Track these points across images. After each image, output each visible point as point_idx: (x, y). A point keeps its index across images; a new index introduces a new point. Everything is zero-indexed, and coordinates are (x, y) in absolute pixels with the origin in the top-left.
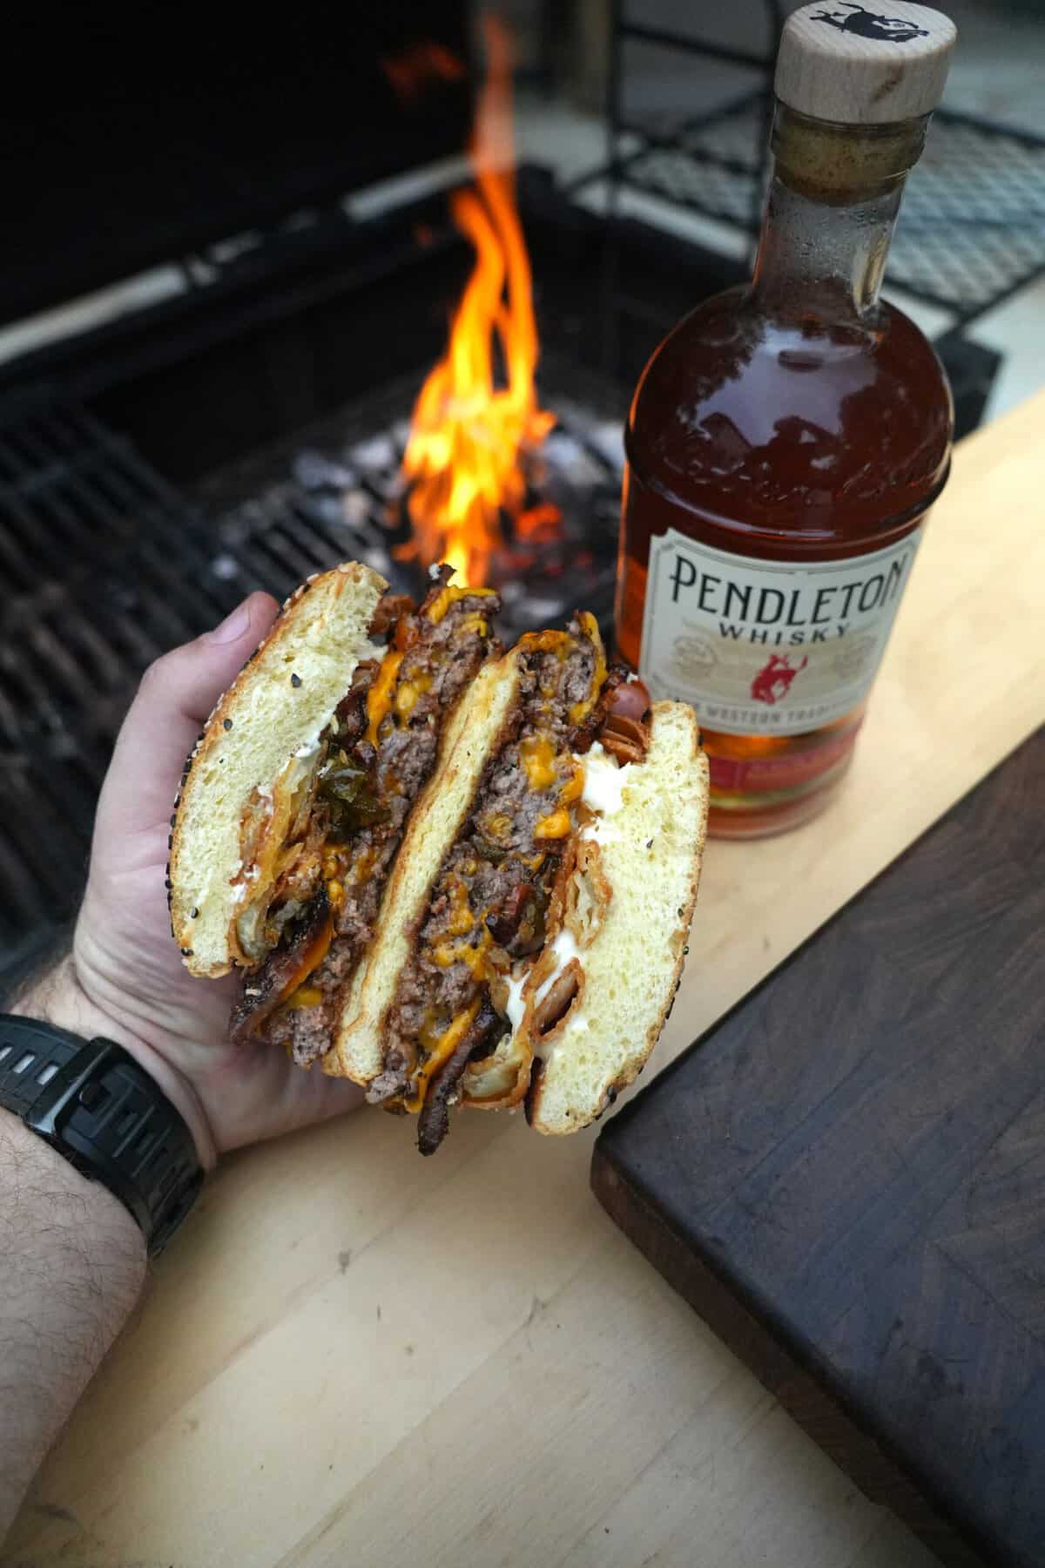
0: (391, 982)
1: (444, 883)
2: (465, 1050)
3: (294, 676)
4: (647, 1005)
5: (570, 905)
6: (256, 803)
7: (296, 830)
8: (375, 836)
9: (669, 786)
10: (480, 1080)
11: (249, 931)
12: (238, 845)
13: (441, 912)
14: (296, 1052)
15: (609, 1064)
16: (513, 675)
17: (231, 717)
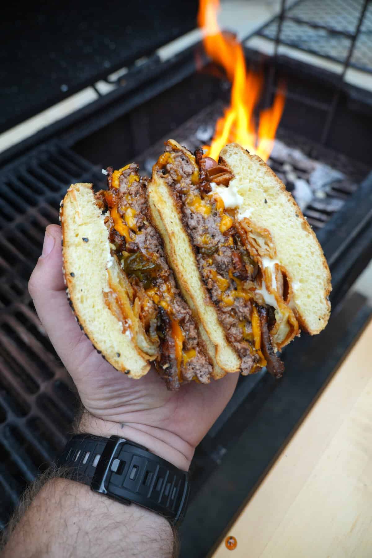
0: (218, 326)
1: (205, 274)
2: (265, 329)
3: (84, 239)
4: (315, 257)
5: (257, 247)
6: (108, 296)
7: (131, 295)
8: (163, 278)
9: (252, 177)
10: (279, 335)
11: (145, 344)
12: (114, 317)
13: (213, 286)
14: (201, 379)
15: (319, 290)
16: (161, 181)
17: (71, 271)
